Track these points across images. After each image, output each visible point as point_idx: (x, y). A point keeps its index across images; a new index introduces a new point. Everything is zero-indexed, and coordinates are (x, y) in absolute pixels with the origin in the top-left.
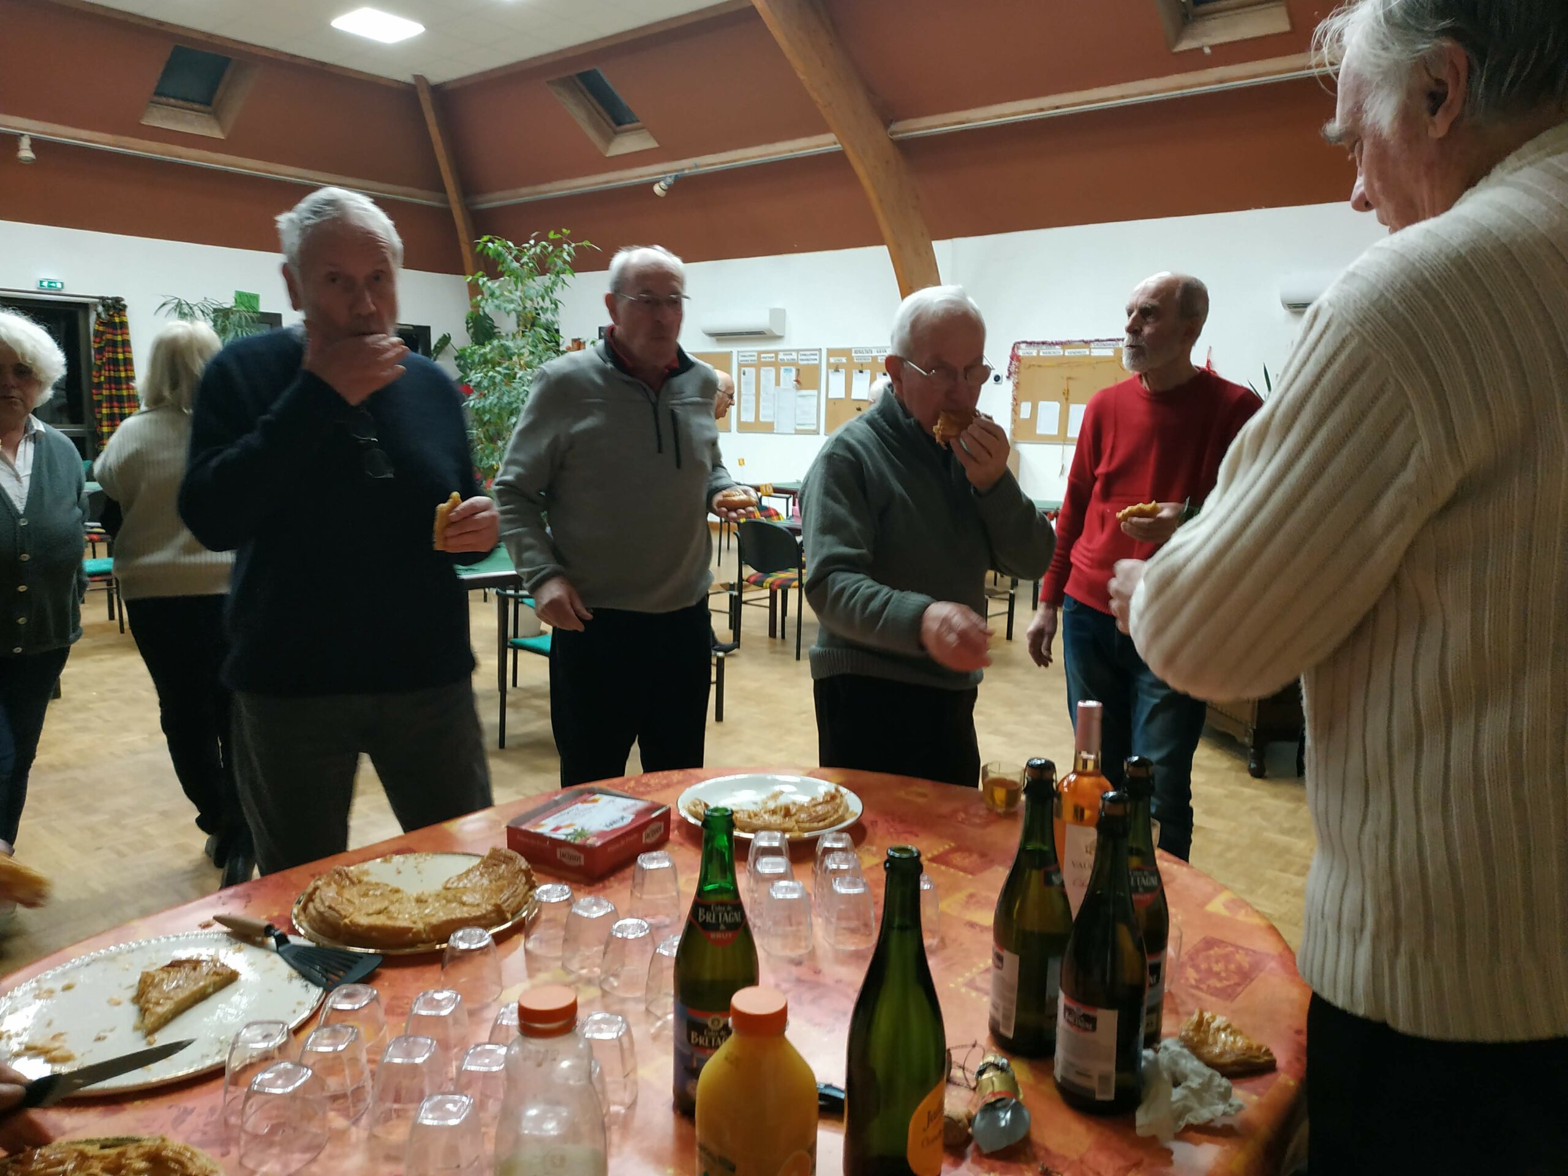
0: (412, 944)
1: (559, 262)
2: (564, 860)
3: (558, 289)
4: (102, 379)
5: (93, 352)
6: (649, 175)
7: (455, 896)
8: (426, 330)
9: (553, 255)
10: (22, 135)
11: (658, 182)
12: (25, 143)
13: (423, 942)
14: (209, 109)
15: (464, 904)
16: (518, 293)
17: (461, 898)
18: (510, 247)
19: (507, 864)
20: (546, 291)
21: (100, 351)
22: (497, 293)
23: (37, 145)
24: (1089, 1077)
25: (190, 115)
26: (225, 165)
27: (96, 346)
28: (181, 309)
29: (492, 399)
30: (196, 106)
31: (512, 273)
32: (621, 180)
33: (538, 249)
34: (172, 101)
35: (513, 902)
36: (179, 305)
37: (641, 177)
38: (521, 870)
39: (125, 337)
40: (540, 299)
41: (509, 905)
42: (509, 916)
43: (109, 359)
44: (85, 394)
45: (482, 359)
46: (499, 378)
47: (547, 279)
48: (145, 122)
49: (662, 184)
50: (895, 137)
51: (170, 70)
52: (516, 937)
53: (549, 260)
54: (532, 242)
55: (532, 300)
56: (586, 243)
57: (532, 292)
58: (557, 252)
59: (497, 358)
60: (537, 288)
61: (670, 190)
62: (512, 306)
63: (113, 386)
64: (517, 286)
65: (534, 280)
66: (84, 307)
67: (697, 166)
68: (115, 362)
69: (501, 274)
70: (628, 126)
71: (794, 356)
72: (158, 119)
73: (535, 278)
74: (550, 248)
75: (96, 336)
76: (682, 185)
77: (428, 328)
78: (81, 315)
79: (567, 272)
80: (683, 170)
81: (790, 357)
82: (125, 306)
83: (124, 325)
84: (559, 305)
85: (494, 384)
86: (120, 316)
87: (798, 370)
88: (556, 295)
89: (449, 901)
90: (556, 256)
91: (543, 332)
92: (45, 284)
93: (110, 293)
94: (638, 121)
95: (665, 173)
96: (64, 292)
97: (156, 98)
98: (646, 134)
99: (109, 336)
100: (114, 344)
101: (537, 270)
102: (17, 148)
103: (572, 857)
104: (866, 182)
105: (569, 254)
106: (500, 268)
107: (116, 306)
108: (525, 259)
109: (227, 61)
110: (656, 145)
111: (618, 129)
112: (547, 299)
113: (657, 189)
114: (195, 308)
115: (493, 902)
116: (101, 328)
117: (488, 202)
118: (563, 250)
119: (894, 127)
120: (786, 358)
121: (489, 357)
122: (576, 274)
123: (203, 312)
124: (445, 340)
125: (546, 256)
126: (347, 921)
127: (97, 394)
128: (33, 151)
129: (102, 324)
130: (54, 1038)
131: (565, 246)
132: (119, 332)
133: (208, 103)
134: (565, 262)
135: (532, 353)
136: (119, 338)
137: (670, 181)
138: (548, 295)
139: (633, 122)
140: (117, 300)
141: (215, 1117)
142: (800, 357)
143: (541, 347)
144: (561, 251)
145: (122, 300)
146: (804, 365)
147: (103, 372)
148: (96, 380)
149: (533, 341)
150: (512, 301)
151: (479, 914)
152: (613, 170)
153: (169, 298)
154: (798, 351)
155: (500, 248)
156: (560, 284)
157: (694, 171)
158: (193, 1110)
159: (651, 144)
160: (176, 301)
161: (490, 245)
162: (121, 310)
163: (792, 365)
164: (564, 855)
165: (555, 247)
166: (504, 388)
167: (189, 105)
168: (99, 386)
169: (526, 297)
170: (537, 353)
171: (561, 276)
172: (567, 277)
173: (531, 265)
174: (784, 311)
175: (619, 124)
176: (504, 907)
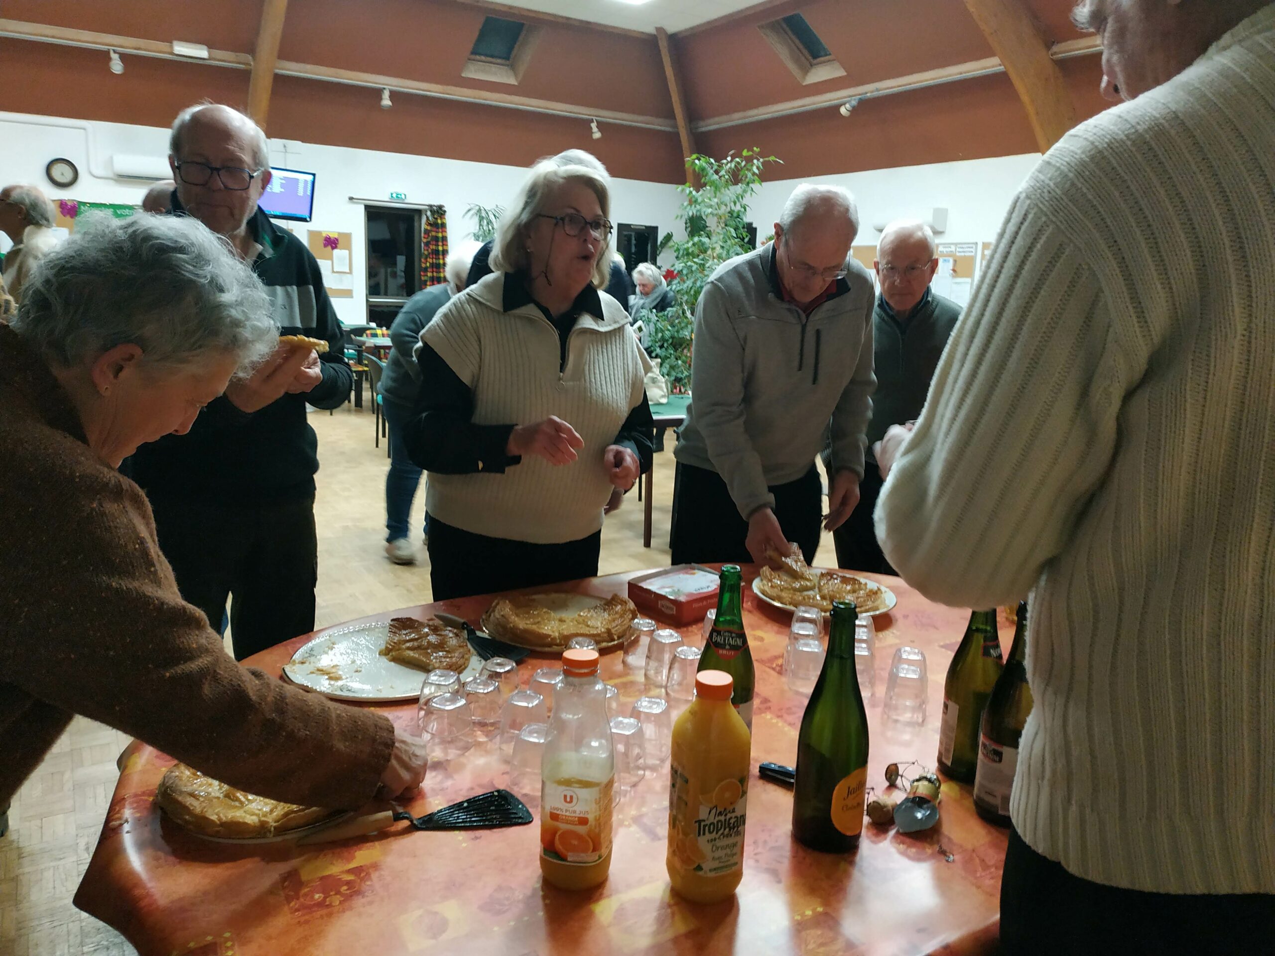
0: (550, 645)
1: (749, 175)
2: (663, 609)
3: (748, 195)
4: (428, 264)
5: (423, 245)
6: (838, 99)
7: (584, 621)
8: (654, 230)
9: (745, 168)
10: (384, 89)
11: (844, 104)
12: (386, 95)
13: (557, 645)
14: (508, 62)
15: (588, 626)
16: (716, 200)
17: (587, 622)
18: (712, 163)
19: (622, 605)
20: (737, 198)
21: (427, 244)
22: (700, 200)
23: (394, 95)
24: (995, 796)
25: (494, 68)
26: (516, 104)
27: (425, 240)
28: (481, 213)
29: (689, 283)
30: (499, 61)
31: (713, 183)
32: (814, 104)
33: (733, 165)
34: (483, 58)
35: (620, 629)
36: (479, 210)
37: (830, 100)
38: (630, 610)
39: (444, 234)
40: (732, 204)
41: (616, 631)
42: (616, 637)
43: (433, 250)
44: (416, 273)
45: (685, 253)
46: (695, 267)
47: (739, 188)
48: (463, 75)
49: (848, 106)
50: (1055, 57)
51: (483, 36)
52: (619, 652)
53: (742, 173)
54: (729, 159)
55: (726, 205)
56: (772, 158)
57: (726, 199)
58: (749, 166)
59: (696, 252)
60: (730, 195)
61: (854, 111)
62: (710, 210)
63: (435, 270)
64: (715, 193)
65: (729, 189)
66: (419, 212)
67: (877, 90)
68: (436, 252)
69: (705, 185)
70: (822, 59)
71: (953, 248)
72: (473, 72)
73: (730, 187)
74: (743, 164)
75: (425, 233)
76: (865, 106)
77: (656, 228)
78: (416, 218)
79: (756, 182)
80: (866, 93)
81: (949, 250)
82: (445, 211)
83: (443, 225)
84: (747, 208)
85: (692, 272)
86: (441, 218)
87: (955, 261)
88: (744, 202)
89: (579, 623)
90: (747, 169)
91: (732, 230)
92: (394, 195)
93: (436, 202)
94: (830, 54)
95: (850, 96)
96: (406, 201)
97: (473, 57)
98: (837, 65)
99: (434, 234)
100: (436, 239)
101: (731, 181)
102: (381, 99)
103: (667, 608)
104: (1025, 98)
105: (758, 168)
106: (703, 180)
107: (439, 212)
108: (722, 173)
109: (523, 25)
110: (845, 74)
111: (815, 61)
112: (738, 204)
113: (843, 110)
114: (490, 213)
115: (606, 627)
116: (429, 228)
117: (706, 126)
118: (753, 164)
119: (1055, 49)
120: (945, 250)
121: (690, 251)
122: (763, 184)
123: (495, 216)
124: (669, 237)
125: (738, 170)
126: (512, 625)
127: (424, 276)
128: (391, 100)
129: (430, 224)
130: (333, 667)
131: (755, 161)
132: (440, 230)
133: (507, 58)
134: (754, 174)
135: (722, 247)
136: (440, 235)
137: (854, 103)
138: (739, 201)
139: (826, 55)
140: (440, 207)
141: (413, 723)
142: (958, 250)
143: (729, 242)
144: (752, 166)
145: (443, 206)
146: (961, 257)
147: (428, 259)
148: (423, 265)
149: (724, 238)
150: (711, 206)
151: (595, 632)
152: (808, 95)
153: (472, 206)
154: (956, 244)
155: (704, 164)
156: (749, 192)
157: (875, 93)
158: (401, 717)
159: (841, 73)
160: (477, 208)
161: (697, 161)
162: (442, 214)
163: (949, 256)
164: (663, 606)
165: (747, 162)
166: (699, 275)
167: (494, 60)
168: (426, 270)
169: (722, 203)
170: (726, 247)
171: (751, 185)
172: (756, 186)
173: (727, 177)
174: (947, 210)
175: (815, 57)
176: (613, 631)
